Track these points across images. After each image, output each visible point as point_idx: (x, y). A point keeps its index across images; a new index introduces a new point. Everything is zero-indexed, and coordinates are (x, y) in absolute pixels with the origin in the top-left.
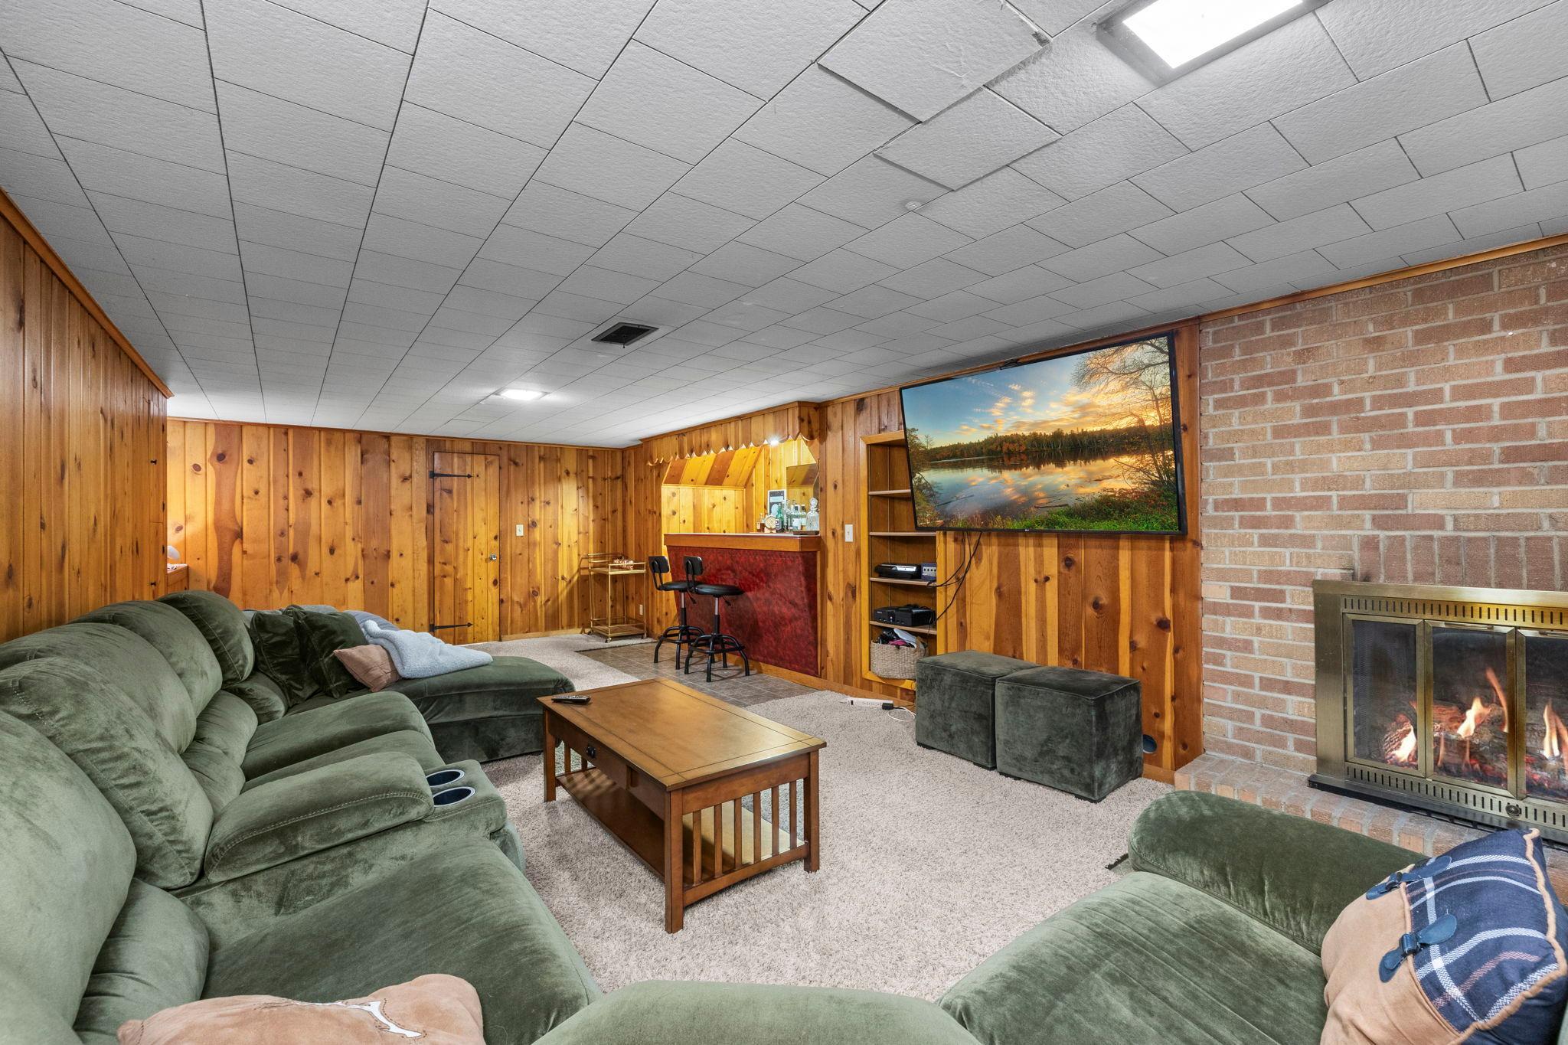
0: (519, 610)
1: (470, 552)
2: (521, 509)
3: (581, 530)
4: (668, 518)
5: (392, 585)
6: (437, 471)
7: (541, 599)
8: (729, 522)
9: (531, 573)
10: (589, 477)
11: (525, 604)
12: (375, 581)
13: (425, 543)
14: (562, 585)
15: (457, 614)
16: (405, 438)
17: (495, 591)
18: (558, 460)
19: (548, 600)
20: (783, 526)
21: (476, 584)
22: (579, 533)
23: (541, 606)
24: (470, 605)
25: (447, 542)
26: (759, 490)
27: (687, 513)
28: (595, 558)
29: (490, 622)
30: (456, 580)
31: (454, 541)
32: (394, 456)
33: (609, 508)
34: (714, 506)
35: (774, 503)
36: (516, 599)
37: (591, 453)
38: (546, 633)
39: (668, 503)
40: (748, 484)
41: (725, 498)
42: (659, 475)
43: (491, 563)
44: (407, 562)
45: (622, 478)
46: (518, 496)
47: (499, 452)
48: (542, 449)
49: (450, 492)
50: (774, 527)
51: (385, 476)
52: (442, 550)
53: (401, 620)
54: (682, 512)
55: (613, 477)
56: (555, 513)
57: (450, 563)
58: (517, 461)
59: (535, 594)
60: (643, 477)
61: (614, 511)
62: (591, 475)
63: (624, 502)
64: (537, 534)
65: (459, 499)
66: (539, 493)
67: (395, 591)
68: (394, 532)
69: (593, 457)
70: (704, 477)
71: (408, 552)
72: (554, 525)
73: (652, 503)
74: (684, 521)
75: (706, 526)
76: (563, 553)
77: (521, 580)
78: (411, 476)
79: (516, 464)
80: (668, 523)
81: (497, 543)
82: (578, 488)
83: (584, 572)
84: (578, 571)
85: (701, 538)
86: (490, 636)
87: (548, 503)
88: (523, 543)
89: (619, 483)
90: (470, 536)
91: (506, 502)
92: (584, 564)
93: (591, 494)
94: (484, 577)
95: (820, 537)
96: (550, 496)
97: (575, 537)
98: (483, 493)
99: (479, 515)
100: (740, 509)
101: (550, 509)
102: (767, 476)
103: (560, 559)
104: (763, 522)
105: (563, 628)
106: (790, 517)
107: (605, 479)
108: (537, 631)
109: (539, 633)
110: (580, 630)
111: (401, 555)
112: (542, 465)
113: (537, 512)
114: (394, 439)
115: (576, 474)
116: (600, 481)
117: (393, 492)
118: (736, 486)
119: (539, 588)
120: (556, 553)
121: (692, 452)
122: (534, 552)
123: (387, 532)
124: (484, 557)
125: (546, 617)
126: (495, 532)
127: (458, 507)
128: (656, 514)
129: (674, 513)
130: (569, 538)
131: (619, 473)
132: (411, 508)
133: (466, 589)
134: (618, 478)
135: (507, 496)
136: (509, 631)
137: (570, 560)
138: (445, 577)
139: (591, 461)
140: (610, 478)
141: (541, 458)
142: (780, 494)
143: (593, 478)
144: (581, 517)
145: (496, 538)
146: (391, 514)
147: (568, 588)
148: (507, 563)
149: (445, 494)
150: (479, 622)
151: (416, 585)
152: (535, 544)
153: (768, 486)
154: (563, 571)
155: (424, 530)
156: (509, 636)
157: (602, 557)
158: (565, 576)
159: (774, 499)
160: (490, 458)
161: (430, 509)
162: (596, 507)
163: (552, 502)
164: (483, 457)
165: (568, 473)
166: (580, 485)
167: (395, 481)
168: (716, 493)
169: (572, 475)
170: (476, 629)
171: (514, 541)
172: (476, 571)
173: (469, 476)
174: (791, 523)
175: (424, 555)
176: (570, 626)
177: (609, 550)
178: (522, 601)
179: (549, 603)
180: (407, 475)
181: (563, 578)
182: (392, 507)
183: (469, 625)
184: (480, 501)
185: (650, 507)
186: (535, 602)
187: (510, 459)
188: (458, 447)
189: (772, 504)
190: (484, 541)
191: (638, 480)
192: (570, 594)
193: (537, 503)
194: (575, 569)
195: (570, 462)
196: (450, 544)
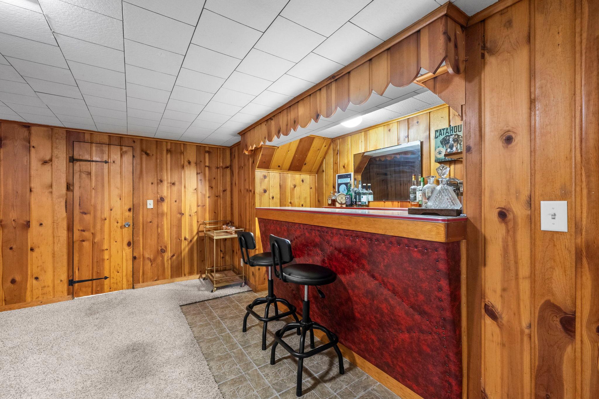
0: (150, 264)
1: (107, 222)
2: (150, 190)
3: (200, 204)
4: (261, 196)
5: (32, 250)
6: (76, 157)
7: (168, 255)
8: (305, 198)
9: (160, 236)
10: (206, 166)
11: (155, 259)
12: (14, 247)
13: (64, 214)
14: (184, 244)
15: (95, 270)
16: (45, 129)
17: (128, 251)
18: (182, 153)
19: (174, 255)
20: (352, 201)
21: (112, 246)
22: (198, 206)
23: (168, 260)
24: (106, 263)
25: (85, 214)
26: (329, 174)
27: (275, 191)
28: (210, 224)
29: (124, 274)
30: (94, 243)
31: (92, 212)
32: (33, 144)
33: (221, 188)
34: (295, 186)
35: (341, 184)
36: (147, 256)
37: (207, 149)
38: (172, 280)
39: (261, 183)
40: (319, 171)
41: (303, 181)
42: (253, 162)
43: (125, 230)
44: (46, 230)
45: (231, 167)
46: (149, 178)
47: (133, 145)
48: (169, 144)
49: (89, 174)
50: (344, 202)
51: (25, 159)
52: (81, 220)
53: (40, 278)
54: (271, 191)
55: (224, 167)
56: (180, 192)
57: (88, 230)
58: (148, 152)
59: (163, 251)
60: (243, 166)
61: (224, 191)
62: (207, 164)
63: (231, 184)
64: (165, 207)
65: (97, 181)
66: (167, 177)
67: (34, 254)
68: (33, 206)
69: (209, 152)
70: (287, 164)
71: (48, 222)
72: (179, 200)
73: (249, 185)
74: (273, 198)
75: (289, 201)
76: (186, 221)
77: (152, 241)
78: (51, 160)
79: (147, 154)
80: (260, 199)
81: (131, 214)
82: (197, 174)
83: (201, 234)
84: (198, 233)
85: (287, 213)
86: (125, 286)
87: (174, 184)
88: (153, 214)
89: (228, 171)
90: (107, 208)
91: (139, 182)
92: (202, 228)
93: (207, 178)
94: (119, 240)
95: (466, 219)
96: (175, 179)
97: (194, 209)
98: (119, 176)
99: (115, 192)
100: (314, 189)
101: (175, 188)
102: (335, 163)
103: (183, 225)
104: (333, 198)
105: (185, 275)
106: (358, 194)
107: (218, 168)
108: (165, 279)
109: (166, 281)
110: (198, 276)
111: (41, 224)
112: (169, 156)
113: (165, 190)
114: (33, 129)
115: (196, 163)
116: (214, 170)
117: (33, 173)
118: (310, 172)
119: (166, 247)
120: (180, 221)
121: (279, 132)
122: (162, 220)
123: (27, 206)
124: (119, 225)
125: (171, 268)
126: (129, 205)
127: (96, 185)
128: (251, 192)
129: (265, 191)
130: (190, 209)
131: (228, 164)
132: (51, 186)
133: (103, 250)
134: (227, 167)
135: (140, 178)
136: (141, 280)
137: (191, 225)
138: (83, 241)
139: (207, 155)
140: (222, 167)
141: (168, 151)
142: (348, 176)
143: (209, 167)
144: (200, 194)
145: (130, 210)
146: (31, 191)
147: (190, 246)
148: (139, 229)
149: (84, 176)
150: (114, 274)
151: (56, 249)
152: (163, 214)
153: (336, 171)
154: (186, 233)
155: (63, 204)
156: (141, 284)
157: (216, 223)
158: (187, 237)
159: (341, 181)
160: (124, 149)
161: (69, 187)
162: (211, 187)
163: (177, 183)
164: (119, 147)
165: (189, 163)
166: (198, 172)
167: (35, 164)
168: (297, 177)
169: (193, 164)
170: (112, 281)
171: (145, 212)
172: (112, 236)
173: (106, 162)
174: (360, 199)
175: (65, 224)
176: (191, 273)
177: (221, 218)
178: (152, 257)
179: (174, 257)
180: (48, 158)
181: (185, 239)
182: (32, 185)
183: (106, 278)
184: (116, 181)
185: (247, 187)
186: (163, 257)
187: (142, 150)
188: (96, 139)
189: (339, 185)
190: (119, 212)
191: (240, 168)
192: (191, 251)
193: (165, 184)
194: (195, 231)
195: (192, 155)
196: (88, 215)
